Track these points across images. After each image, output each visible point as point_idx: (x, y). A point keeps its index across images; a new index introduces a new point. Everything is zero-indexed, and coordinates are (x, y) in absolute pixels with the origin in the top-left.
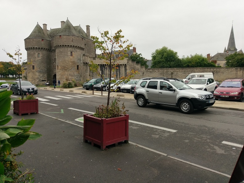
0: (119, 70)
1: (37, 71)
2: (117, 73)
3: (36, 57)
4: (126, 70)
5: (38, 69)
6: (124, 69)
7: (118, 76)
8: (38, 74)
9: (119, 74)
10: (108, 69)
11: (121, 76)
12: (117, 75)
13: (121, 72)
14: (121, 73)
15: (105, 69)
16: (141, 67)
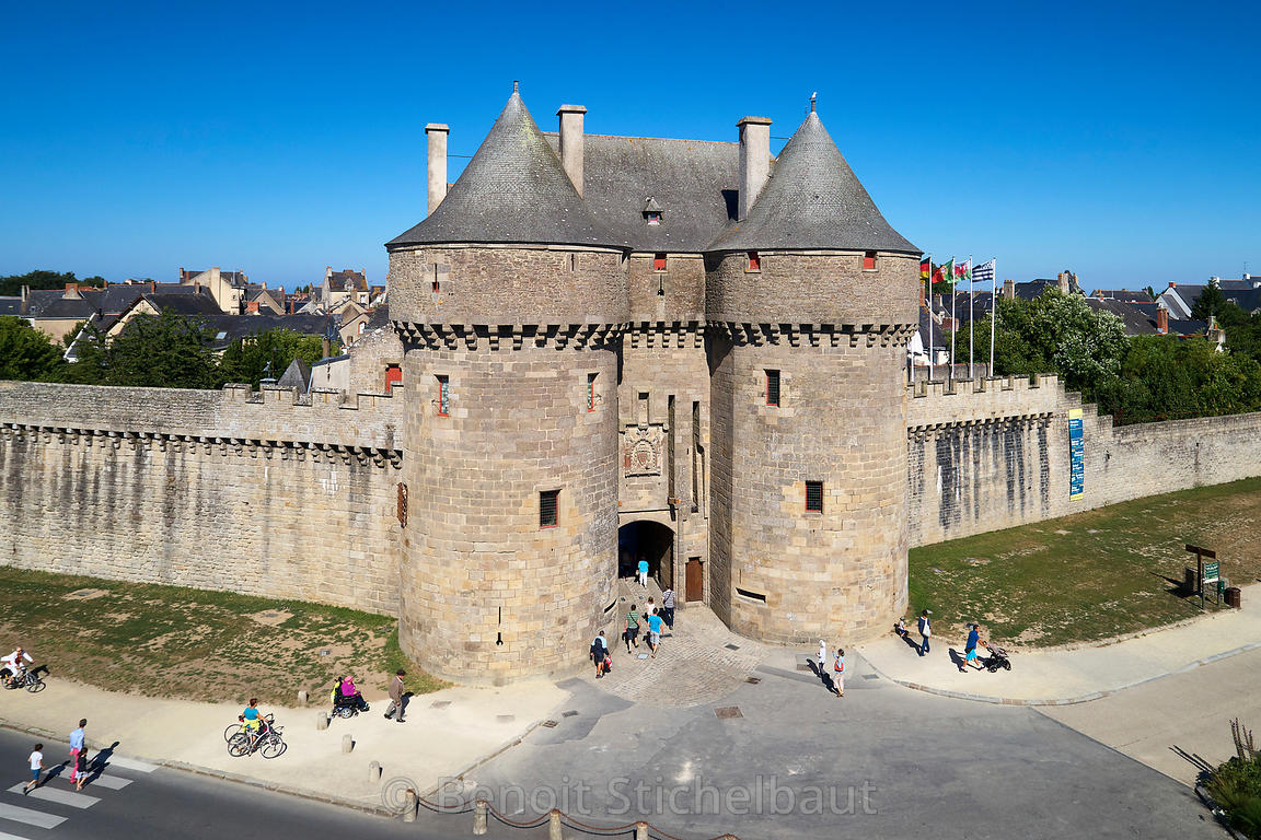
0: (1020, 446)
1: (579, 541)
2: (1010, 474)
3: (574, 413)
4: (1043, 443)
5: (591, 516)
6: (1035, 440)
7: (1016, 488)
8: (587, 562)
9: (1017, 473)
10: (971, 449)
11: (1026, 484)
12: (1010, 484)
13: (1026, 463)
14: (1027, 469)
15: (957, 451)
16: (1101, 424)
